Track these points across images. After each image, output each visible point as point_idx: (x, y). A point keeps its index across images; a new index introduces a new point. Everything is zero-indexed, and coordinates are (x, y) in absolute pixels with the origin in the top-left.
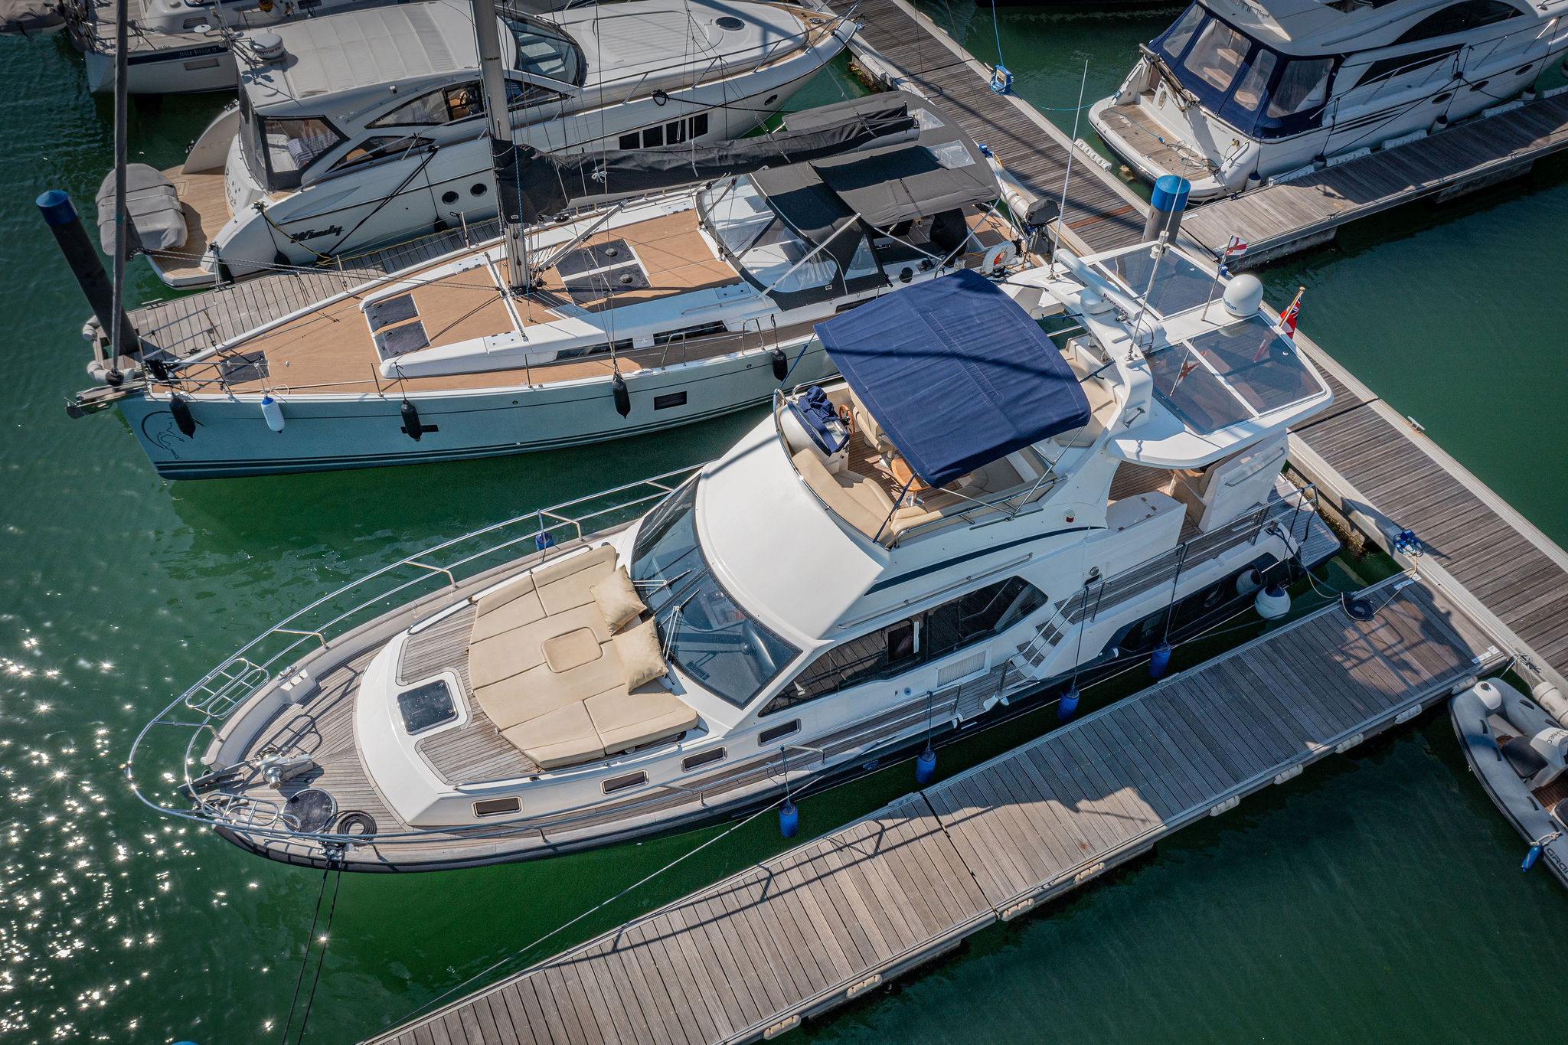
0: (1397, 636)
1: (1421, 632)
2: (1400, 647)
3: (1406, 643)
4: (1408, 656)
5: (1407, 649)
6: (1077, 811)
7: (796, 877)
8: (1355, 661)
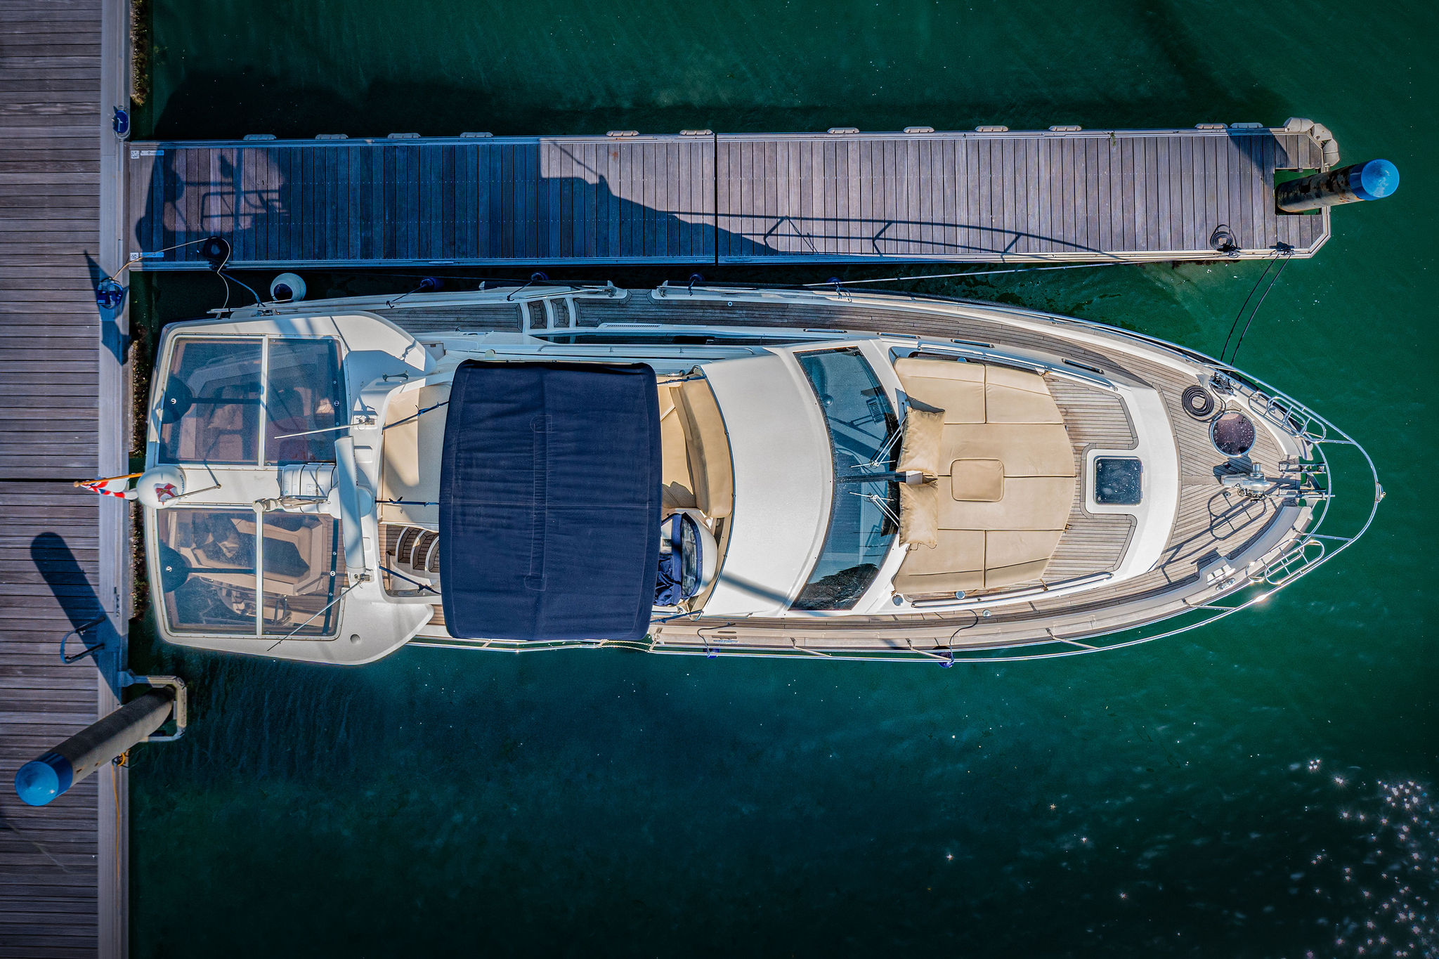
0: (206, 202)
1: (181, 195)
2: (213, 189)
3: (203, 190)
4: (215, 176)
5: (208, 184)
6: (601, 177)
7: (855, 229)
8: (265, 196)
